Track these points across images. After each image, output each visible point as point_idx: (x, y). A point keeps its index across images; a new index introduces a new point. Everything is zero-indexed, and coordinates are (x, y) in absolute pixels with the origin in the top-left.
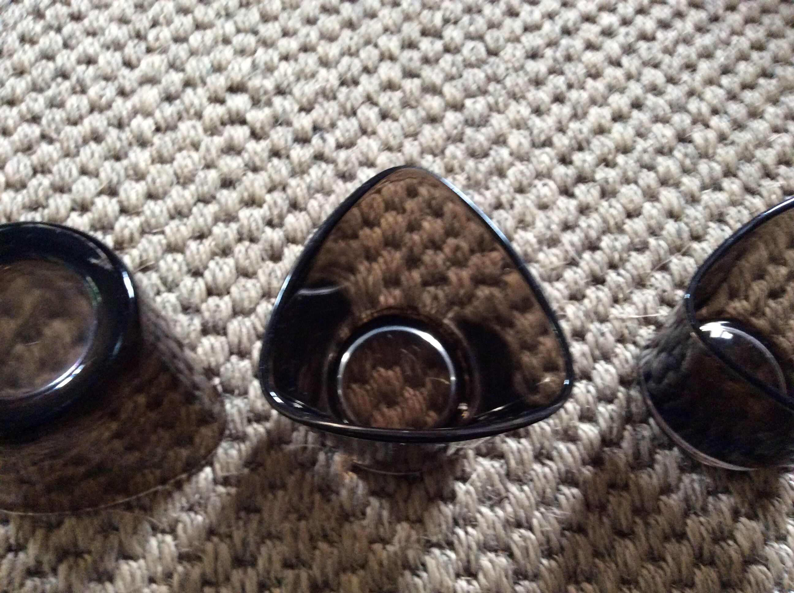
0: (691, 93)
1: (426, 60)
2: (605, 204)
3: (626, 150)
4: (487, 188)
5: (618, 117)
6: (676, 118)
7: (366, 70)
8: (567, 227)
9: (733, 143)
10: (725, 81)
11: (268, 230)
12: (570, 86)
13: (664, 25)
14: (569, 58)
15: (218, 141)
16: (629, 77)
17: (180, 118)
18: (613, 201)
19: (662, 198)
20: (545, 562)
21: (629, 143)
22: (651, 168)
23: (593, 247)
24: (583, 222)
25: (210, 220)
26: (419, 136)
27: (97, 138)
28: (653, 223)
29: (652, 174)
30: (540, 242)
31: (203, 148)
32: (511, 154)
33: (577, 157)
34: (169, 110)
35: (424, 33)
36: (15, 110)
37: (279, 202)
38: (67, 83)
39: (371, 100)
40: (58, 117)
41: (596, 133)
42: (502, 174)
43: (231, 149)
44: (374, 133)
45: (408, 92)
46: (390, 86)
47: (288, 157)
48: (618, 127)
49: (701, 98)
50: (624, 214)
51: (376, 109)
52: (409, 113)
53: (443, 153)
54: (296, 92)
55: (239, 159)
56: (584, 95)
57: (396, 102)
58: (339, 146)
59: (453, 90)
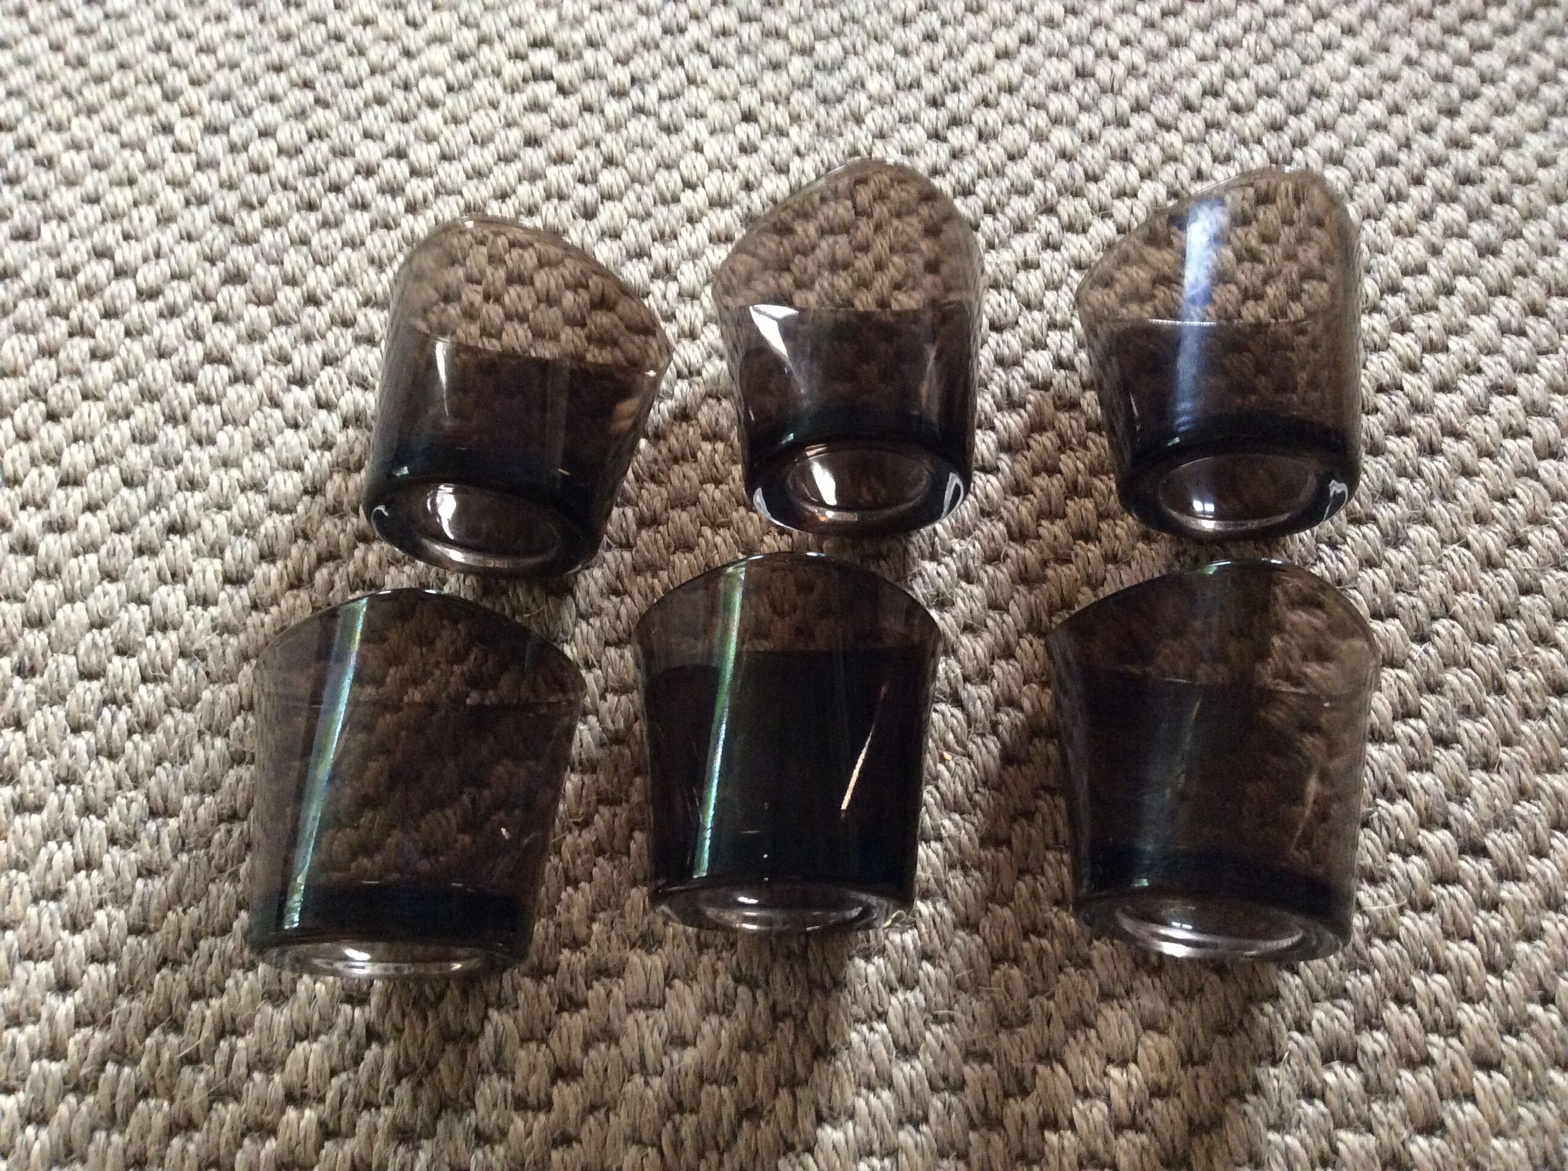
0: (1097, 24)
2: (983, 146)
3: (1011, 89)
4: (841, 135)
5: (1004, 54)
6: (1076, 53)
7: (695, 17)
9: (1145, 75)
11: (580, 187)
12: (944, 23)
15: (521, 99)
17: (475, 76)
18: (992, 144)
21: (1015, 80)
22: (1040, 106)
24: (955, 167)
25: (513, 180)
27: (380, 101)
28: (1039, 165)
29: (1042, 113)
31: (503, 107)
32: (870, 98)
33: (951, 101)
34: (462, 70)
36: (283, 76)
37: (592, 158)
38: (342, 46)
39: (699, 48)
40: (333, 81)
41: (974, 73)
42: (859, 120)
43: (536, 107)
44: (704, 82)
45: (745, 38)
46: (724, 33)
47: (602, 111)
48: (1004, 64)
49: (1108, 28)
50: (1004, 157)
51: (707, 58)
52: (746, 60)
53: (788, 99)
54: (611, 44)
55: (545, 117)
56: (963, 32)
57: (731, 49)
58: (662, 98)
59: (801, 34)
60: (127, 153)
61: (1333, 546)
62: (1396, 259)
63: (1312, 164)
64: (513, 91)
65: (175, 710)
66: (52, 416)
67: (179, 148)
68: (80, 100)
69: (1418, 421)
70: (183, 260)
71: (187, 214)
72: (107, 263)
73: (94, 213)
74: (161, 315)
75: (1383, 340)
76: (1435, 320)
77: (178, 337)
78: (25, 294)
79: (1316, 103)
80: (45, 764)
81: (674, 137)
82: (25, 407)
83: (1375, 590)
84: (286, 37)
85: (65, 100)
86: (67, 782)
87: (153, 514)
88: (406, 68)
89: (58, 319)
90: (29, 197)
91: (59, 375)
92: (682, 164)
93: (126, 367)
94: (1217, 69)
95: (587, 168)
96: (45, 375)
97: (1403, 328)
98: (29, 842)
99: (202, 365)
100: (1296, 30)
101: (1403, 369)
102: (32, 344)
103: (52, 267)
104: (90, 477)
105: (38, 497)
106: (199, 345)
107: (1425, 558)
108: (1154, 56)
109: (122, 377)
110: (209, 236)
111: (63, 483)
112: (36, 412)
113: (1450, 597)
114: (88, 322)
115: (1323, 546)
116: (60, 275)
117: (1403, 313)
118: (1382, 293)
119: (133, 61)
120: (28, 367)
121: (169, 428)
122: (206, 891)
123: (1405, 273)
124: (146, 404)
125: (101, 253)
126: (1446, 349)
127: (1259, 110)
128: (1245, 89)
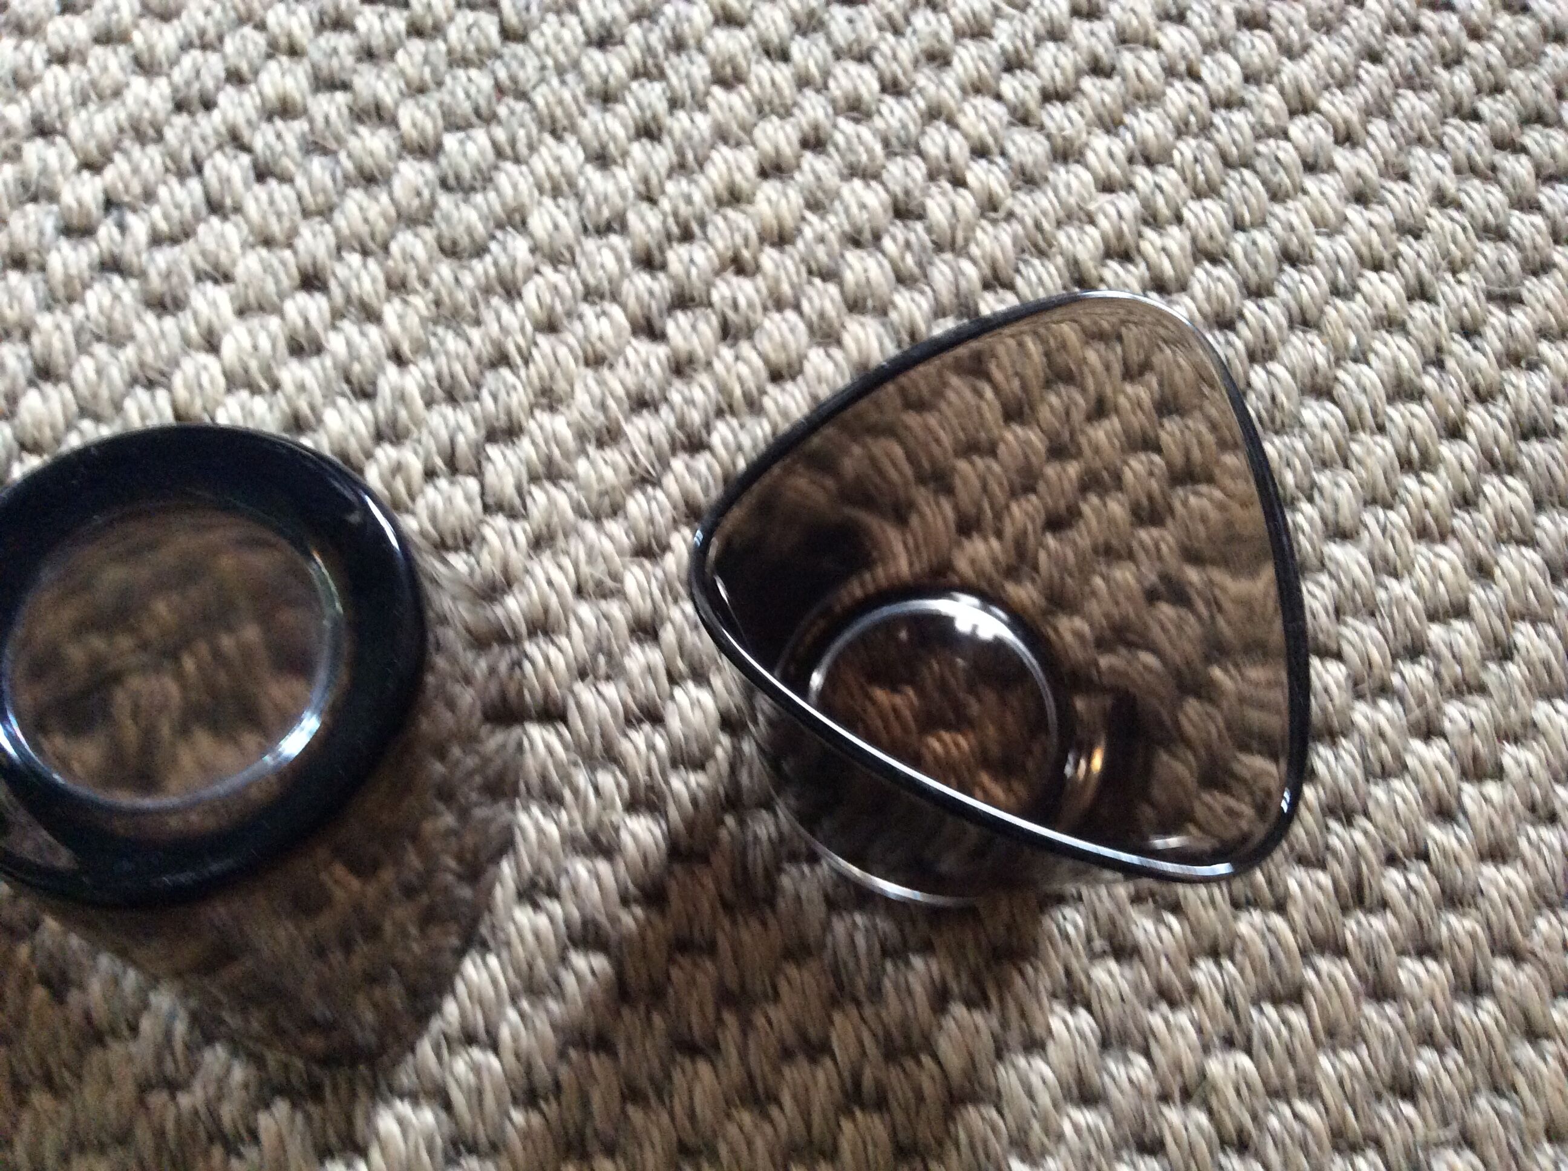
0: (934, 114)
1: (368, 54)
2: (727, 353)
3: (781, 239)
4: (478, 322)
5: (772, 169)
6: (895, 169)
7: (235, 77)
9: (1009, 217)
10: (1008, 86)
12: (674, 104)
14: (678, 45)
16: (803, 82)
18: (745, 347)
19: (847, 339)
20: (518, 1115)
21: (789, 222)
22: (829, 275)
23: (695, 445)
24: (677, 393)
26: (337, 216)
29: (833, 289)
30: (581, 436)
32: (533, 251)
33: (676, 256)
39: (236, 141)
41: (720, 203)
42: (512, 292)
44: (238, 209)
47: (42, 268)
48: (770, 189)
49: (952, 123)
50: (764, 374)
51: (245, 159)
52: (317, 165)
53: (386, 248)
56: (703, 122)
57: (292, 142)
58: (157, 240)
59: (419, 115)
63: (1282, 398)
81: (169, 322)
92: (178, 380)
94: (1128, 204)
100: (1263, 133)
101: (1429, 818)
123: (1433, 617)
126: (1499, 773)
127: (1197, 289)
128: (1174, 248)
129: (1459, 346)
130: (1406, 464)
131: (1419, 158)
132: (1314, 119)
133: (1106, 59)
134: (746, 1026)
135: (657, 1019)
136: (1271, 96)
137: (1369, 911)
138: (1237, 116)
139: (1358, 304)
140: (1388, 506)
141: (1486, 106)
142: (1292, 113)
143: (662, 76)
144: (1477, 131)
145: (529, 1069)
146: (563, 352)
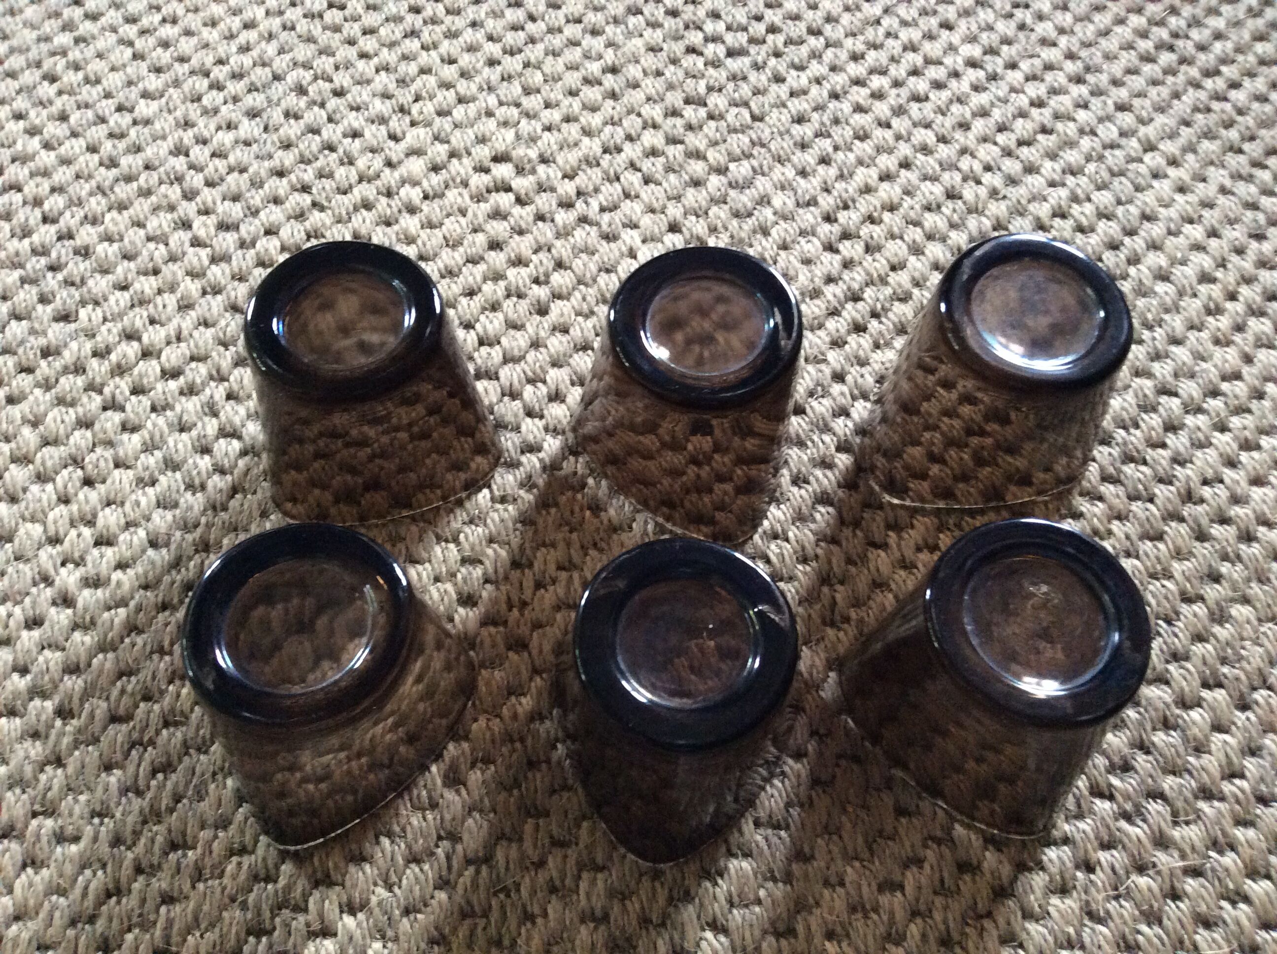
0: (964, 151)
1: (690, 127)
2: (869, 258)
3: (892, 208)
5: (886, 177)
6: (946, 176)
8: (830, 280)
9: (1005, 197)
10: (1001, 138)
12: (836, 148)
13: (938, 85)
14: (836, 121)
15: (485, 208)
16: (898, 137)
18: (877, 256)
19: (927, 252)
20: (800, 567)
21: (896, 200)
22: (917, 224)
23: (856, 298)
24: (846, 275)
28: (917, 275)
29: (918, 230)
31: (470, 214)
32: (775, 213)
33: (842, 216)
34: (436, 181)
35: (687, 101)
36: (285, 180)
37: (545, 261)
38: (334, 155)
39: (633, 166)
40: (327, 187)
41: (862, 192)
42: (766, 233)
43: (498, 214)
44: (637, 196)
45: (671, 158)
46: (653, 152)
47: (553, 221)
48: (885, 185)
49: (973, 156)
50: (887, 268)
51: (639, 175)
52: (672, 177)
53: (707, 213)
54: (560, 160)
55: (505, 223)
56: (851, 157)
57: (660, 167)
58: (603, 210)
59: (717, 155)
60: (152, 245)
61: (1169, 622)
62: (1215, 366)
63: (1145, 281)
64: (479, 201)
65: (192, 751)
66: (88, 482)
67: (196, 243)
68: (113, 197)
69: (1236, 511)
70: (201, 343)
71: (203, 301)
72: (135, 344)
73: (124, 298)
74: (182, 393)
75: (1207, 438)
76: (1248, 420)
77: (197, 412)
78: (66, 370)
79: (1147, 225)
80: (82, 798)
81: (612, 244)
82: (65, 472)
83: (1205, 663)
84: (287, 146)
85: (99, 197)
86: (101, 815)
87: (174, 572)
88: (389, 177)
89: (93, 394)
90: (69, 283)
91: (94, 445)
93: (152, 439)
94: (1064, 193)
95: (541, 270)
96: (83, 443)
97: (1223, 428)
98: (69, 869)
99: (217, 438)
100: (1131, 160)
101: (1224, 465)
102: (71, 415)
103: (88, 346)
104: (121, 538)
105: (76, 555)
106: (214, 420)
107: (1245, 634)
108: (1012, 181)
109: (149, 448)
110: (223, 323)
111: (98, 543)
112: (74, 476)
113: (1267, 669)
114: (119, 398)
115: (1161, 622)
116: (95, 354)
117: (1223, 415)
118: (1205, 396)
119: (157, 163)
120: (68, 437)
121: (188, 495)
122: (220, 918)
123: (1224, 378)
124: (169, 473)
125: (131, 336)
126: (1258, 447)
127: (1099, 231)
128: (1087, 212)
129: (1235, 258)
130: (1209, 312)
131: (1212, 172)
132: (1156, 153)
133: (1049, 126)
134: (900, 538)
135: (858, 533)
136: (1134, 143)
137: (1195, 504)
138: (1117, 152)
139: (1181, 239)
140: (1200, 330)
141: (1246, 147)
142: (1145, 151)
143: (829, 136)
144: (1242, 158)
145: (803, 548)
146: (792, 258)
